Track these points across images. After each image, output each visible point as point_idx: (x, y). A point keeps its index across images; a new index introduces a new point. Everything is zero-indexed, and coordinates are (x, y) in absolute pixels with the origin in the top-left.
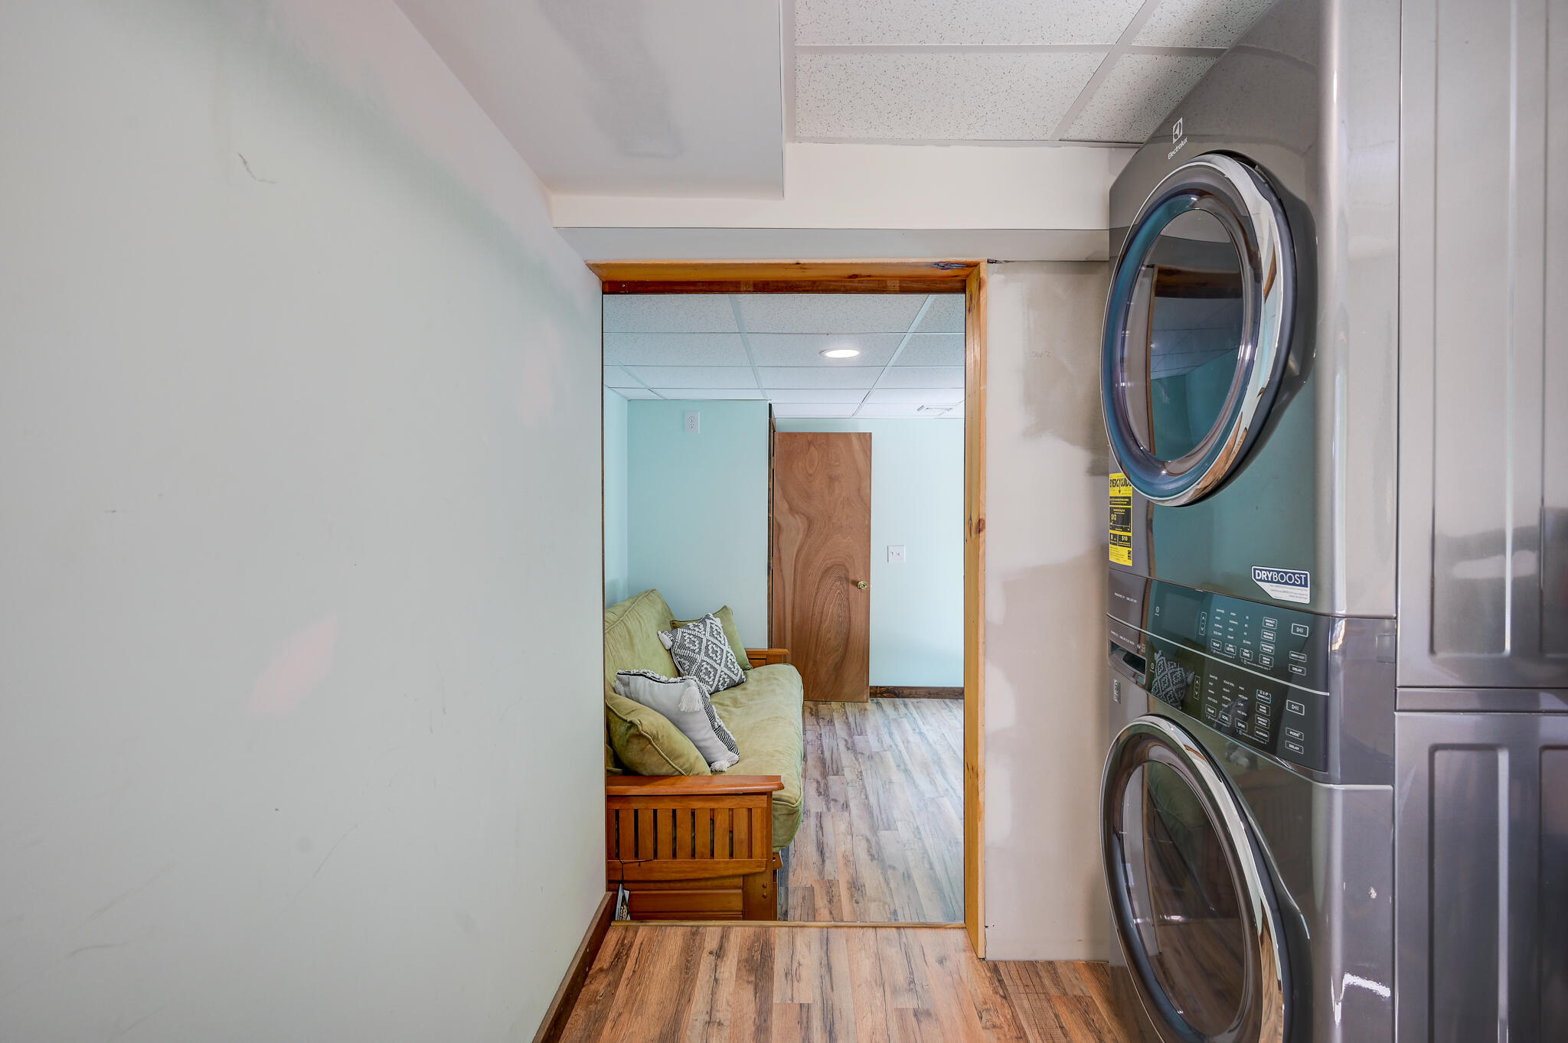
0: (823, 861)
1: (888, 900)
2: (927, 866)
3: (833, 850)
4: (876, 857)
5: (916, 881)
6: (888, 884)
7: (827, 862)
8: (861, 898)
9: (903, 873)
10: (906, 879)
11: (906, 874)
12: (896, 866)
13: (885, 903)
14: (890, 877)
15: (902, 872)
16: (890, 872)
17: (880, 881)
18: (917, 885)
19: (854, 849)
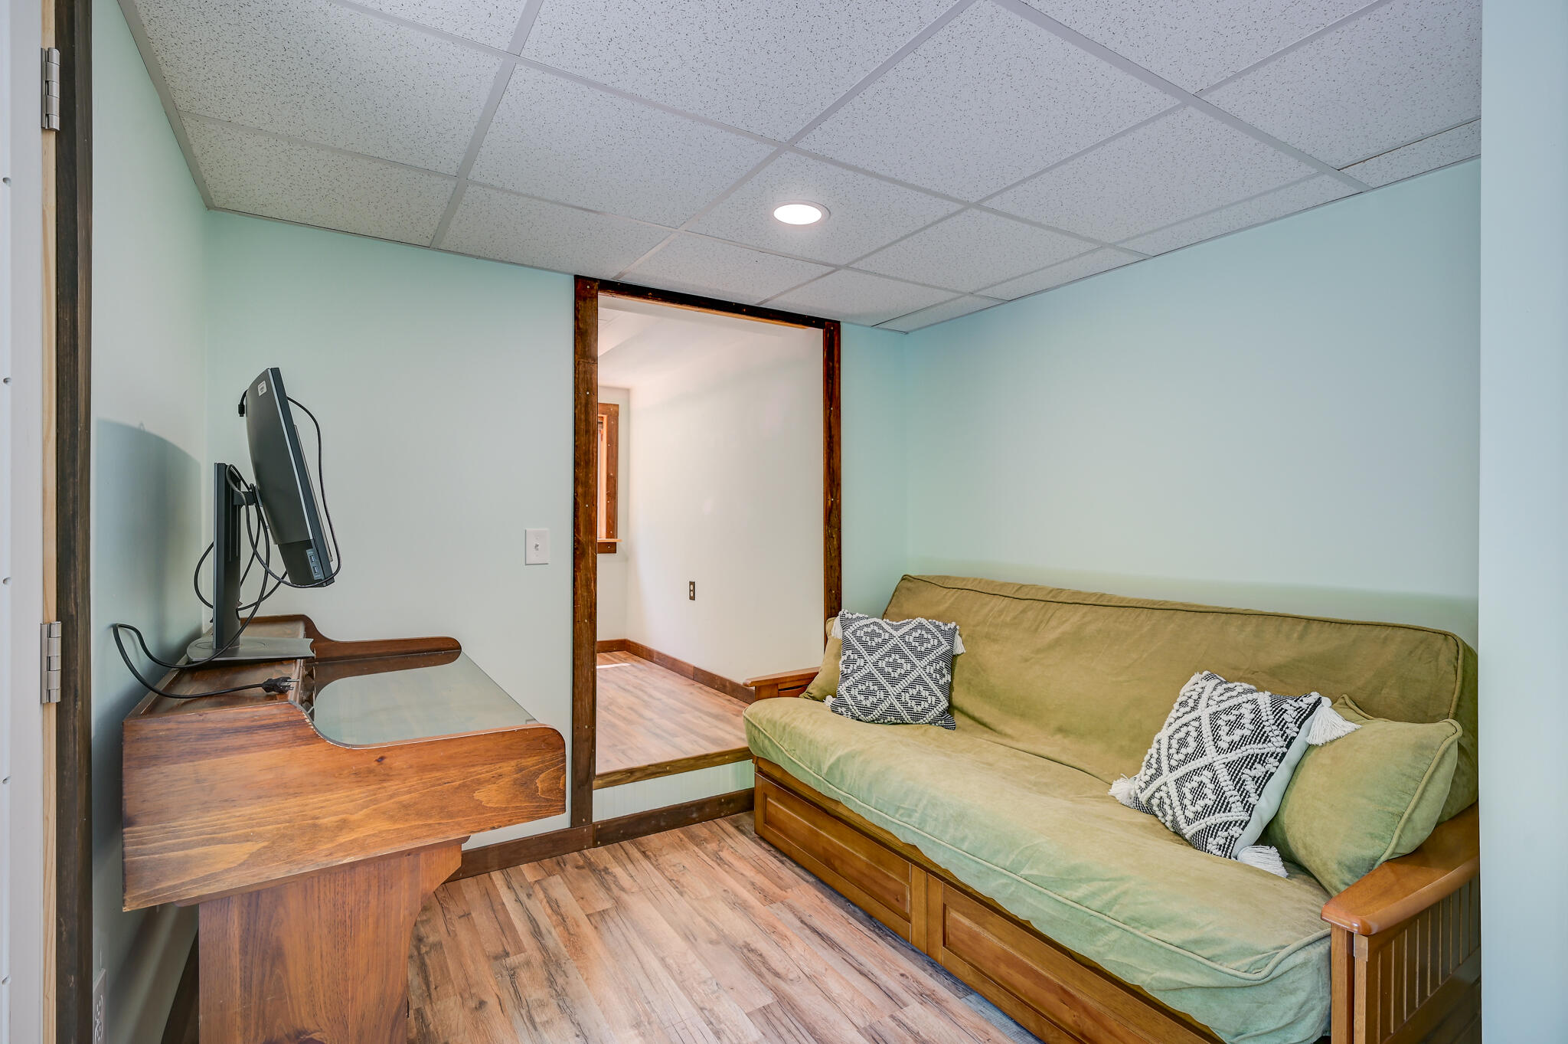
0: (802, 922)
1: (695, 903)
3: (807, 942)
4: (745, 951)
5: (675, 934)
6: (706, 920)
7: (798, 923)
8: (725, 896)
9: (696, 940)
10: (688, 933)
11: (693, 941)
12: (710, 946)
13: (697, 899)
14: (708, 928)
15: (698, 939)
16: (714, 936)
17: (718, 920)
18: (672, 931)
19: (783, 954)
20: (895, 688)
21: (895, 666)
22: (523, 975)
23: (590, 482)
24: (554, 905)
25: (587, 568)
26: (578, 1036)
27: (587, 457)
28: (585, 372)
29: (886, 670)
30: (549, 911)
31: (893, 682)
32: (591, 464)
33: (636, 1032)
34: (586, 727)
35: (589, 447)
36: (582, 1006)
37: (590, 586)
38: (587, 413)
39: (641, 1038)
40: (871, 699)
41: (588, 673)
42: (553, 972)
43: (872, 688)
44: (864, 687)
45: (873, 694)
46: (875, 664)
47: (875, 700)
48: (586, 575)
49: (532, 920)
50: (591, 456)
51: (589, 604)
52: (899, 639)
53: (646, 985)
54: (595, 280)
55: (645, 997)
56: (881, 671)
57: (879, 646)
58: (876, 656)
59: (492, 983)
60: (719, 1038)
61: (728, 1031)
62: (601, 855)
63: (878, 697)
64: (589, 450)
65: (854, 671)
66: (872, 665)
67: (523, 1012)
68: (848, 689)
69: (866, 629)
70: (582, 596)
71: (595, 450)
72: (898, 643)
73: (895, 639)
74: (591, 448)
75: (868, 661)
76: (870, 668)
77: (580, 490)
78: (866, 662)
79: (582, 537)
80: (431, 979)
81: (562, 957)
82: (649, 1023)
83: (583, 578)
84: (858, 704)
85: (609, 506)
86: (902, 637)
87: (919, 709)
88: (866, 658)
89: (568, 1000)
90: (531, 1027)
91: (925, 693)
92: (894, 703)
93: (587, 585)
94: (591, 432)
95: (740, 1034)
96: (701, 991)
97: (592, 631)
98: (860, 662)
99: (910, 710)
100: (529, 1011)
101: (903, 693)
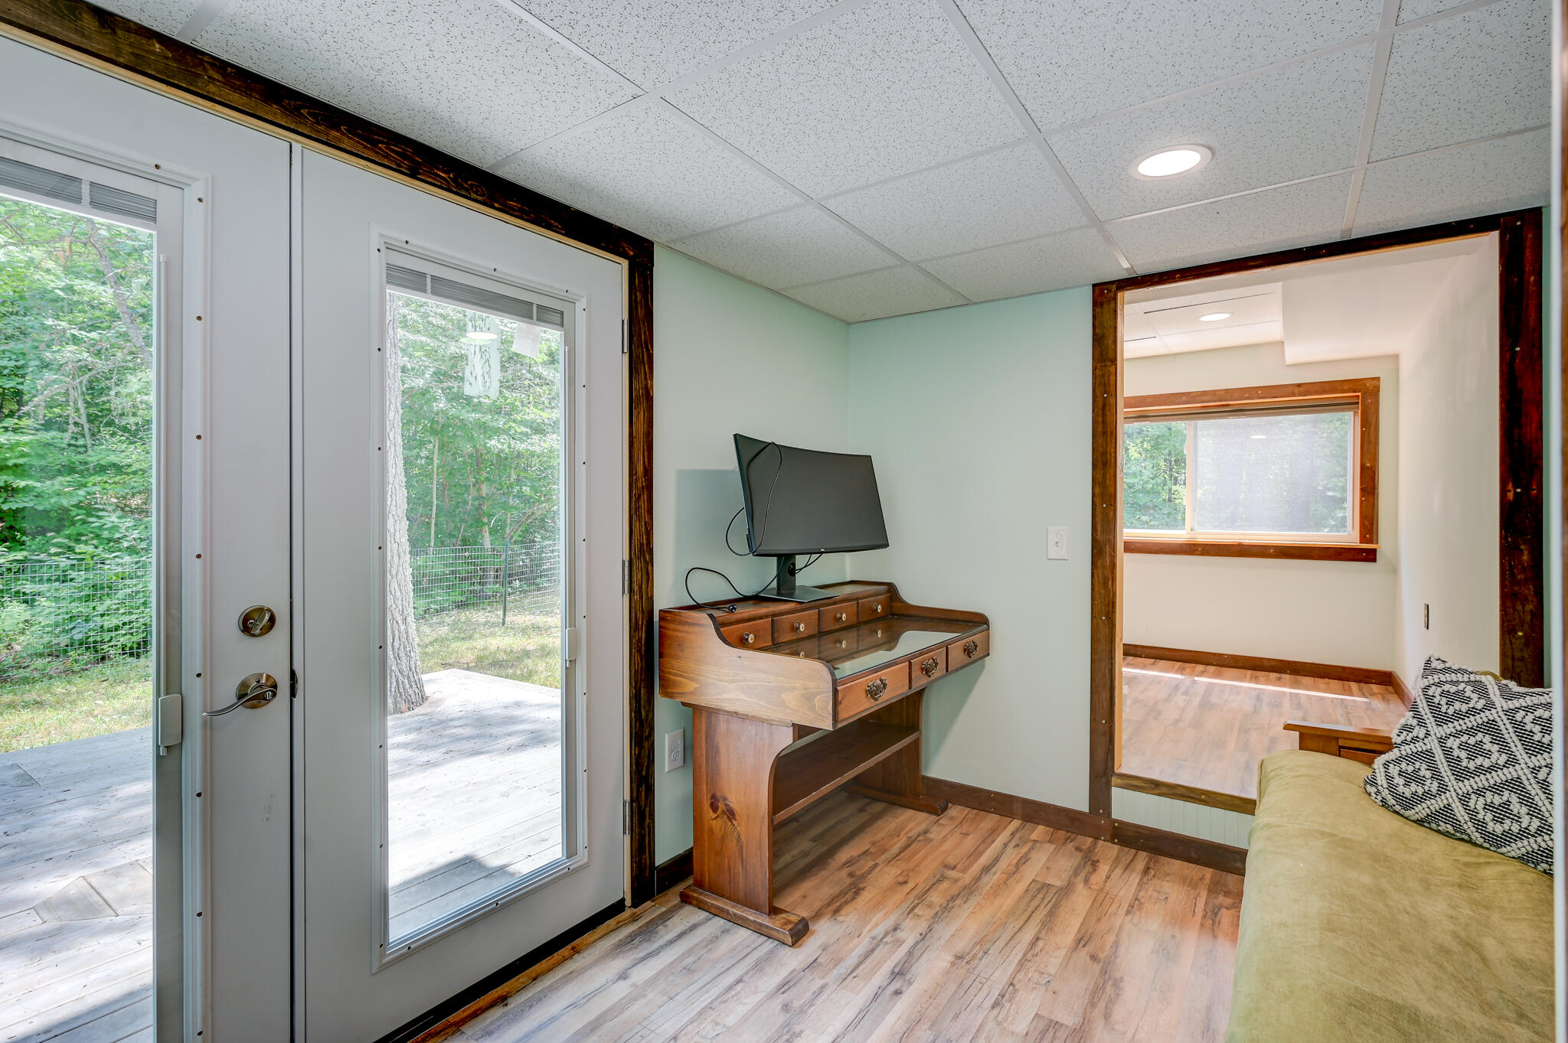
2: (1040, 943)
12: (1088, 958)
20: (1460, 783)
21: (1475, 751)
22: (945, 884)
23: (1108, 482)
24: (1023, 860)
25: (1104, 567)
26: (921, 934)
27: (1104, 458)
28: (1103, 375)
29: (1456, 752)
30: (1015, 861)
31: (1461, 774)
32: (1109, 463)
33: (953, 960)
34: (1104, 722)
35: (1107, 448)
36: (947, 923)
37: (1108, 584)
38: (1104, 415)
39: (949, 965)
40: (1413, 787)
41: (1105, 670)
42: (962, 895)
43: (1422, 773)
44: (1410, 769)
45: (1420, 781)
46: (1442, 741)
47: (1420, 791)
48: (1103, 573)
49: (996, 860)
50: (1109, 457)
51: (1106, 602)
52: (1501, 714)
53: (1001, 943)
54: (1112, 283)
55: (989, 949)
56: (1447, 752)
57: (1459, 715)
58: (1449, 729)
59: (925, 877)
60: (993, 1007)
61: (1004, 1011)
62: (1108, 851)
63: (1426, 788)
64: (1106, 453)
65: (1404, 742)
66: (1436, 741)
67: (917, 901)
68: (1386, 765)
69: (1447, 687)
70: (1100, 593)
71: (1113, 450)
72: (1498, 719)
73: (1494, 711)
74: (1108, 449)
75: (1432, 733)
76: (1433, 744)
77: (1097, 491)
78: (1428, 734)
79: (1099, 536)
80: (902, 854)
81: (980, 891)
82: (967, 962)
83: (1100, 575)
84: (1391, 787)
85: (1364, 504)
86: (1510, 713)
87: (1499, 829)
88: (1430, 729)
89: (946, 914)
90: (907, 911)
91: (1515, 807)
92: (1453, 805)
93: (1105, 583)
94: (1109, 433)
95: (1010, 1019)
96: (1030, 976)
97: (1109, 628)
98: (1420, 732)
99: (1480, 826)
100: (918, 904)
101: (1473, 796)
